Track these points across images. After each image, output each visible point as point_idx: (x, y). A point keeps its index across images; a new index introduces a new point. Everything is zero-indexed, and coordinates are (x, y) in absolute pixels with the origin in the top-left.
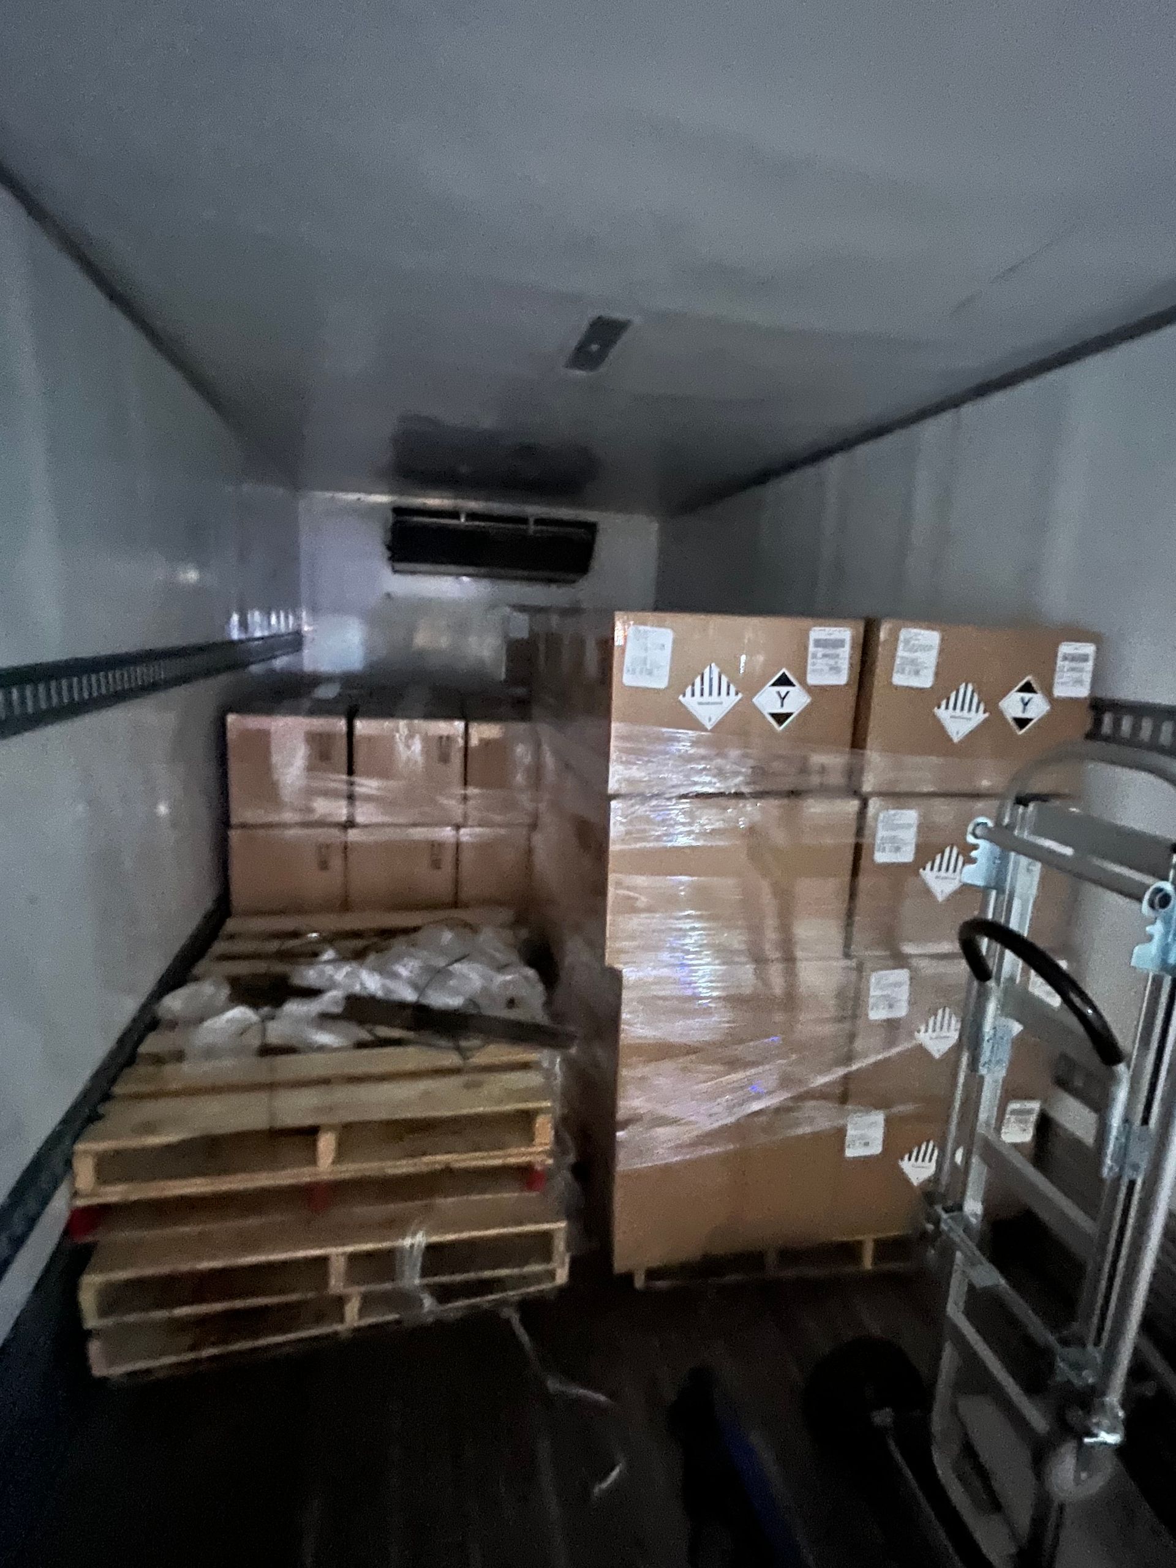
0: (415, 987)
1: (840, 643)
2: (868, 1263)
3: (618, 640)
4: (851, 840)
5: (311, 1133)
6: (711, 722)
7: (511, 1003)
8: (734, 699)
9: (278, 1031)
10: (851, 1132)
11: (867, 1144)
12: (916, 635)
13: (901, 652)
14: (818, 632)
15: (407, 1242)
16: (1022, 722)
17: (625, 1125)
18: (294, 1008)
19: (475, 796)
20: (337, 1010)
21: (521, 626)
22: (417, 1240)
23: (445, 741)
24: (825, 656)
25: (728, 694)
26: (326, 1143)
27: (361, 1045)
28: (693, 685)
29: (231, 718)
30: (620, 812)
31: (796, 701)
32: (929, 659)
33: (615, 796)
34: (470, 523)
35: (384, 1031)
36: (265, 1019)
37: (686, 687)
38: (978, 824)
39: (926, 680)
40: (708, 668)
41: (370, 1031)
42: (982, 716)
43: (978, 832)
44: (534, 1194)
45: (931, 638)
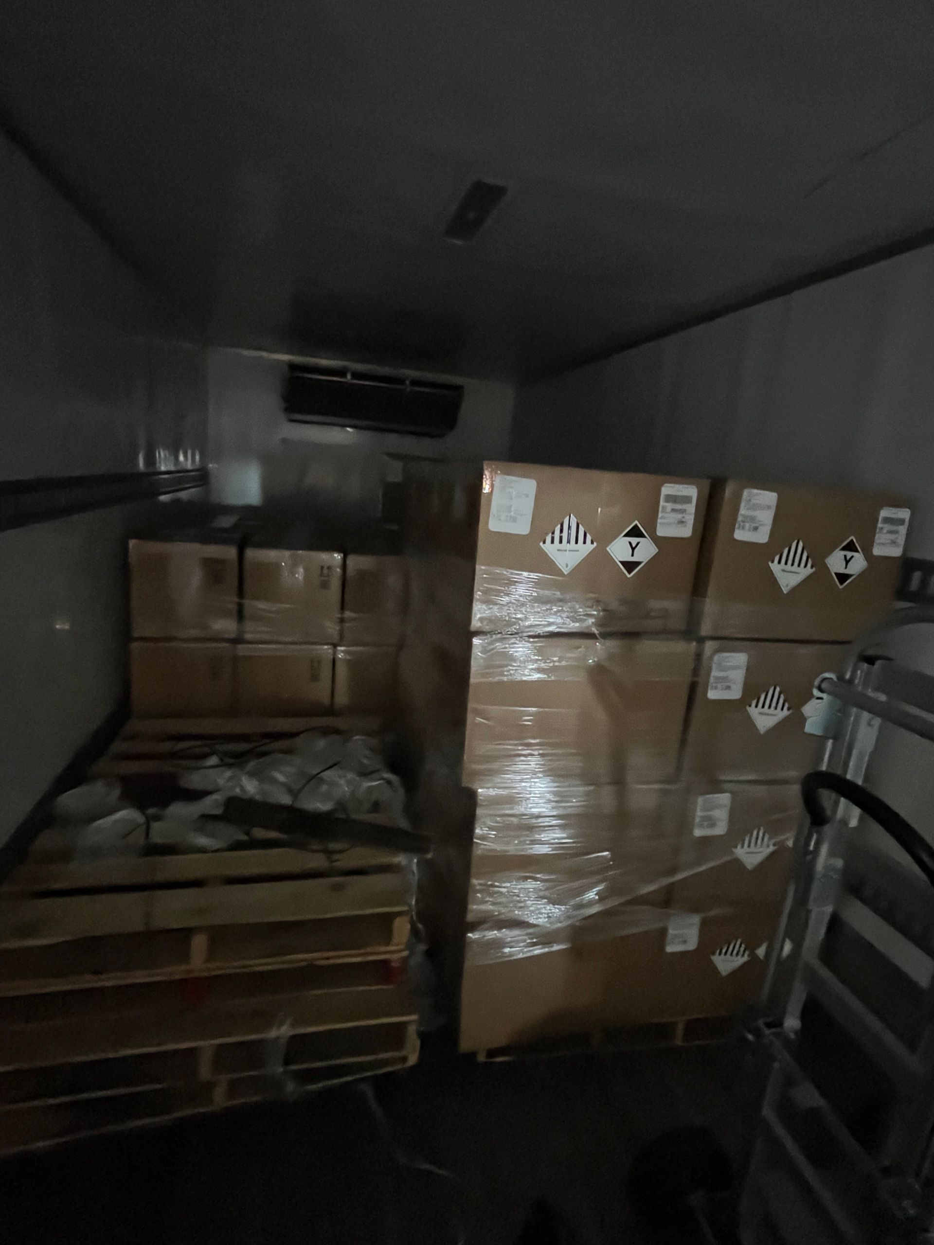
0: (290, 791)
1: (687, 500)
2: (679, 1041)
3: (486, 488)
4: (687, 679)
5: (185, 934)
6: (568, 567)
7: (376, 807)
8: (589, 547)
9: (160, 832)
10: (671, 932)
11: (685, 942)
12: (757, 494)
13: (743, 511)
14: (668, 489)
15: (273, 1033)
16: (842, 577)
17: (474, 926)
18: (178, 810)
19: (352, 620)
20: (219, 811)
21: (395, 473)
22: (283, 1031)
23: (325, 570)
24: (673, 510)
25: (585, 542)
26: (199, 943)
27: (237, 846)
28: (553, 533)
29: (132, 543)
30: (480, 649)
31: (646, 550)
32: (766, 518)
33: (477, 633)
34: (355, 381)
35: (259, 833)
36: (149, 820)
37: (547, 534)
38: (824, 679)
39: (762, 537)
40: (568, 517)
41: (248, 834)
42: (809, 570)
43: (824, 686)
44: (390, 987)
45: (770, 498)
